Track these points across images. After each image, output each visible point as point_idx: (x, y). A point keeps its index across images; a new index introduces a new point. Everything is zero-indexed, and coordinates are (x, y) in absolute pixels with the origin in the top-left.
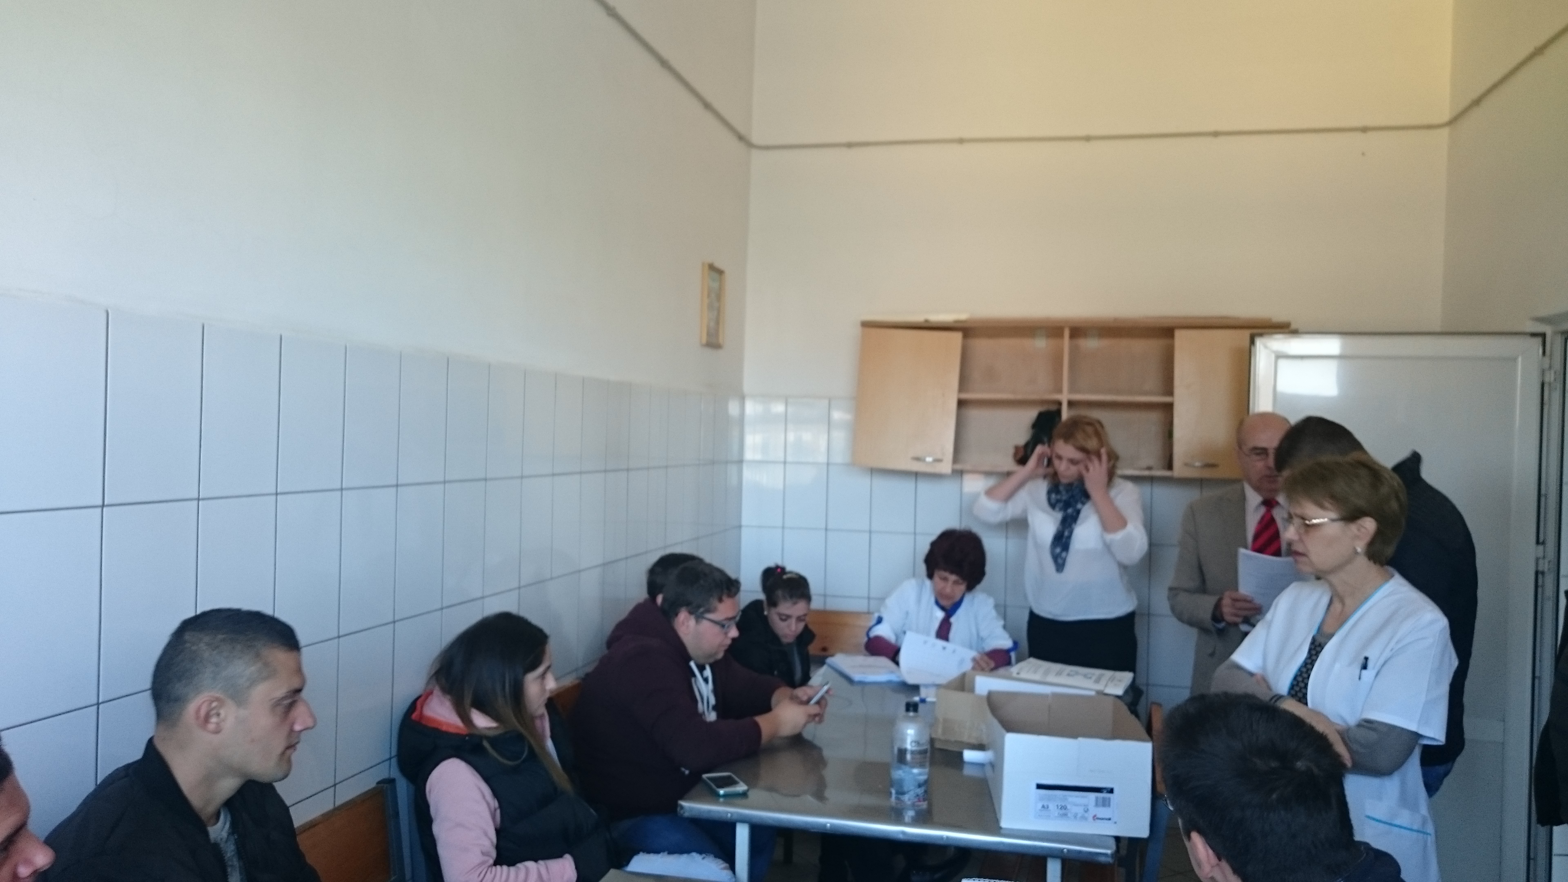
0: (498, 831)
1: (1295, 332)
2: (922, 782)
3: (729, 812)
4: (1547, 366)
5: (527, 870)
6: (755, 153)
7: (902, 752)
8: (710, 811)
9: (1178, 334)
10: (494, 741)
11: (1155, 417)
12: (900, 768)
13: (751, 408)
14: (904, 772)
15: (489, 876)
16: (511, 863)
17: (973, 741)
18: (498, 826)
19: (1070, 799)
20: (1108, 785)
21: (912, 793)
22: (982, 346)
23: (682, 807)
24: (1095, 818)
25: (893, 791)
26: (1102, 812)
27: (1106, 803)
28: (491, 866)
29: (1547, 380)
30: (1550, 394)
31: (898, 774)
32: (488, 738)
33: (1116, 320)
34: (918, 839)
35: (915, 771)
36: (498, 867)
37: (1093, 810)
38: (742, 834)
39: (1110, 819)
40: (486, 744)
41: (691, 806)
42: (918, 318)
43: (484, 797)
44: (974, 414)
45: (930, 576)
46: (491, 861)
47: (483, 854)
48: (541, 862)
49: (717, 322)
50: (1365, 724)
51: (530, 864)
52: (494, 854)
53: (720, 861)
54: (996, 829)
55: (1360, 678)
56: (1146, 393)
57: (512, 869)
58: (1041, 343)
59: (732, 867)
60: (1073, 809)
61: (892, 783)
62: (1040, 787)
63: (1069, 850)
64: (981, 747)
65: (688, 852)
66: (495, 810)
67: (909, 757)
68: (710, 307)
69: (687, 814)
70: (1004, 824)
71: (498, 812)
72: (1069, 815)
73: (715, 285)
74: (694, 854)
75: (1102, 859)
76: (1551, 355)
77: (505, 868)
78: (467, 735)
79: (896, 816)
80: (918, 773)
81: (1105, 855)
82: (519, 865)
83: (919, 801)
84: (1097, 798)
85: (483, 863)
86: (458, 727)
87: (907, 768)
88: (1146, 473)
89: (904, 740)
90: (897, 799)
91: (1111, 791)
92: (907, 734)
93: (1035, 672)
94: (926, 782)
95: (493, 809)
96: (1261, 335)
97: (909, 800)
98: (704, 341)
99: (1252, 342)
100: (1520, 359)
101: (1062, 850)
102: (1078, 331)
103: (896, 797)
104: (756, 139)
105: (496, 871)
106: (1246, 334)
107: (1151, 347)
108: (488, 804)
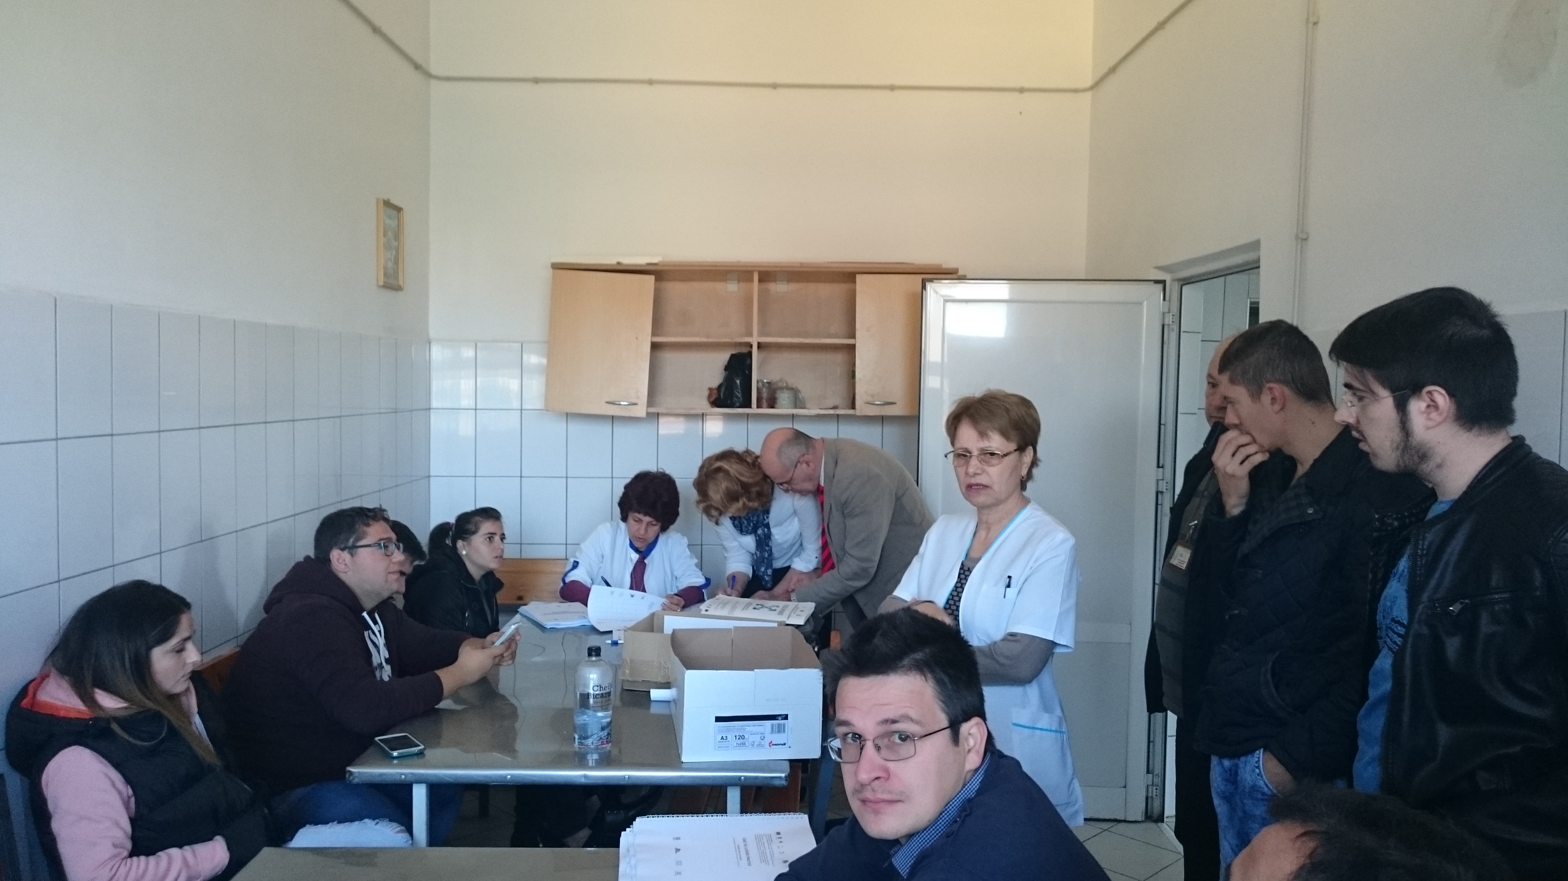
0: (133, 821)
1: (963, 278)
2: (604, 724)
3: (403, 774)
4: (1167, 310)
5: (170, 859)
6: (433, 82)
7: (585, 697)
8: (382, 775)
9: (859, 278)
10: (126, 722)
11: (840, 358)
12: (583, 713)
13: (437, 353)
14: (589, 716)
15: (123, 870)
16: (150, 851)
17: (660, 680)
18: (133, 815)
19: (748, 729)
20: (783, 712)
21: (595, 736)
22: (675, 289)
23: (351, 773)
24: (771, 743)
25: (577, 737)
26: (778, 738)
27: (781, 730)
28: (126, 858)
29: (1166, 322)
30: (1169, 335)
31: (582, 719)
32: (116, 719)
33: (802, 265)
34: (600, 782)
35: (600, 714)
36: (135, 859)
37: (770, 737)
38: (420, 795)
39: (785, 744)
40: (115, 727)
41: (362, 772)
42: (610, 260)
43: (113, 785)
44: (669, 357)
45: (624, 519)
46: (126, 853)
47: (115, 846)
48: (187, 848)
49: (396, 262)
50: (1010, 638)
51: (174, 851)
52: (129, 845)
53: (395, 825)
54: (676, 763)
55: (1005, 597)
56: (829, 336)
57: (152, 859)
58: (732, 287)
59: (409, 830)
60: (750, 738)
61: (575, 729)
62: (718, 719)
63: (746, 777)
64: (667, 685)
65: (361, 819)
66: (129, 798)
67: (591, 701)
68: (387, 247)
69: (356, 780)
70: (684, 759)
71: (133, 800)
72: (747, 744)
73: (393, 223)
74: (366, 820)
75: (777, 783)
76: (1169, 301)
77: (143, 858)
78: (91, 719)
79: (580, 761)
80: (603, 716)
81: (780, 778)
82: (160, 853)
83: (602, 744)
84: (773, 725)
85: (115, 856)
86: (79, 712)
87: (590, 712)
88: (832, 412)
89: (586, 685)
90: (581, 743)
91: (786, 717)
92: (589, 679)
93: (723, 608)
94: (610, 723)
95: (126, 799)
96: (931, 280)
97: (592, 743)
98: (381, 283)
99: (924, 287)
100: (1145, 303)
101: (740, 778)
102: (767, 275)
103: (579, 742)
104: (434, 70)
105: (131, 865)
106: (919, 278)
107: (836, 290)
108: (120, 793)
